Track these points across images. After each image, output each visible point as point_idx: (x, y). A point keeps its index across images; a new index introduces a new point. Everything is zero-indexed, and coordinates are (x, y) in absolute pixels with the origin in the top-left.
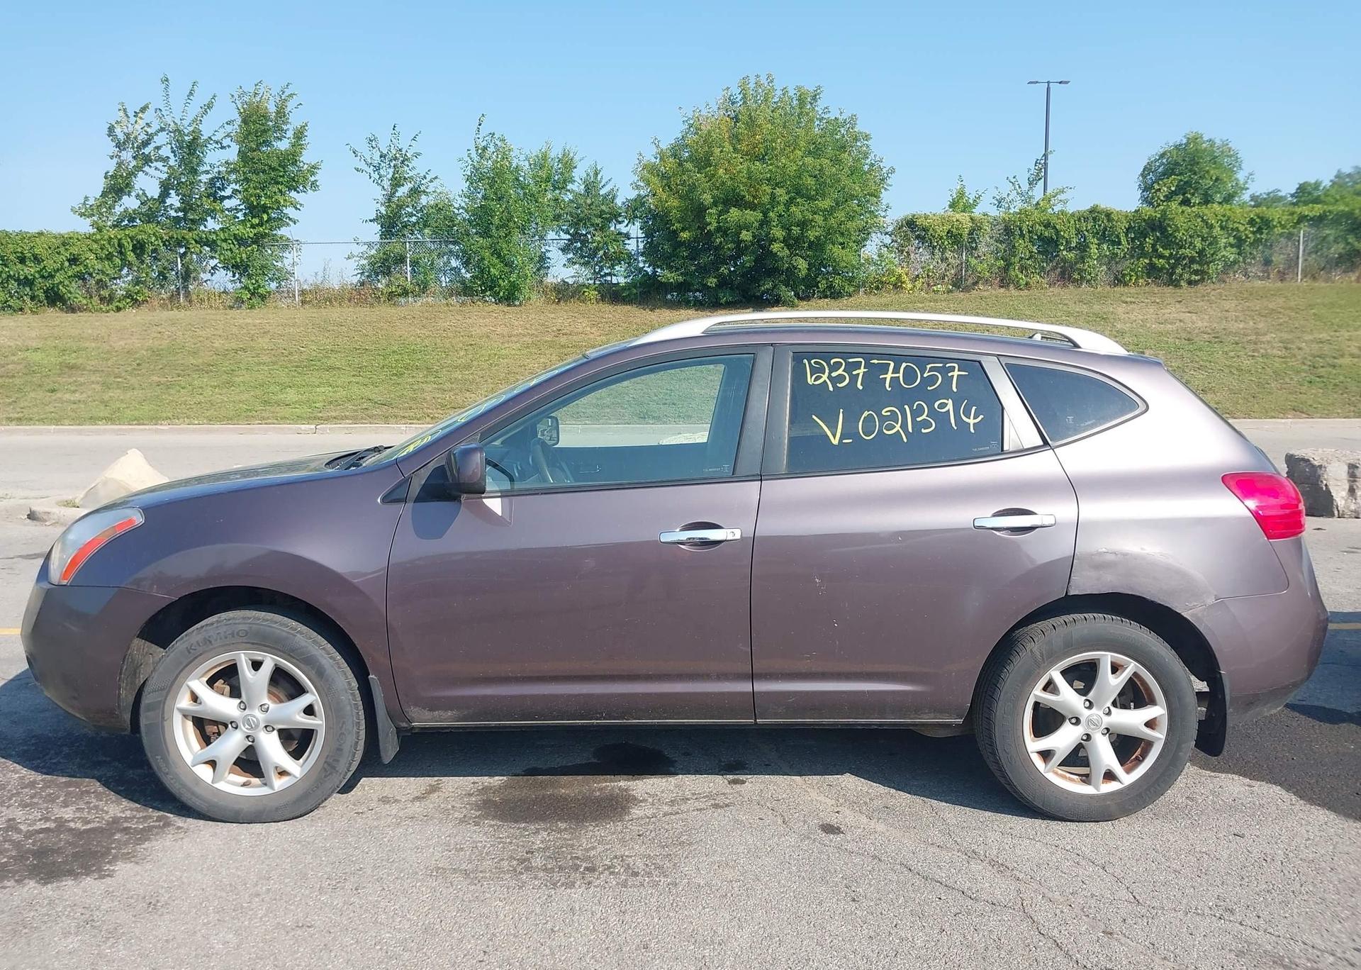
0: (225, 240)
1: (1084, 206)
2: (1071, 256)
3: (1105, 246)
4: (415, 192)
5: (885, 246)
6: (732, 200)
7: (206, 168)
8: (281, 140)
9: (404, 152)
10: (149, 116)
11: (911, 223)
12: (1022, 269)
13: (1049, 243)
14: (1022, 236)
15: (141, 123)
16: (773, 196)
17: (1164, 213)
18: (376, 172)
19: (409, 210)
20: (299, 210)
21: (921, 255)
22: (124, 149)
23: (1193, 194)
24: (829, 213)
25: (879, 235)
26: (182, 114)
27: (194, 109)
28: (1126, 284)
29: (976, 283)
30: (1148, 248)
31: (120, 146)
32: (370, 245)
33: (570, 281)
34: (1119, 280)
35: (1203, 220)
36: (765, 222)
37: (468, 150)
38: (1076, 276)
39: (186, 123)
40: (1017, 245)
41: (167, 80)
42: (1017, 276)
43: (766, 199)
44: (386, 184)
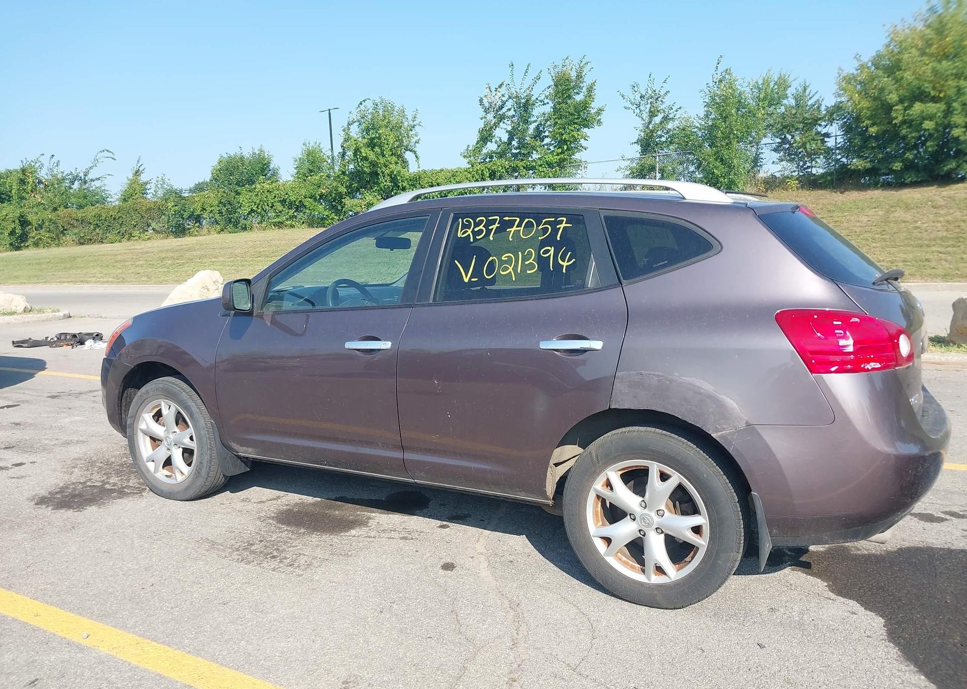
0: (541, 165)
4: (666, 119)
6: (919, 96)
7: (533, 119)
8: (579, 94)
9: (657, 92)
10: (503, 90)
15: (499, 94)
18: (638, 109)
19: (659, 133)
20: (587, 140)
22: (489, 113)
26: (520, 86)
27: (528, 82)
31: (487, 111)
32: (632, 160)
33: (778, 175)
36: (948, 112)
37: (707, 84)
39: (522, 91)
41: (513, 65)
43: (951, 92)
44: (645, 115)
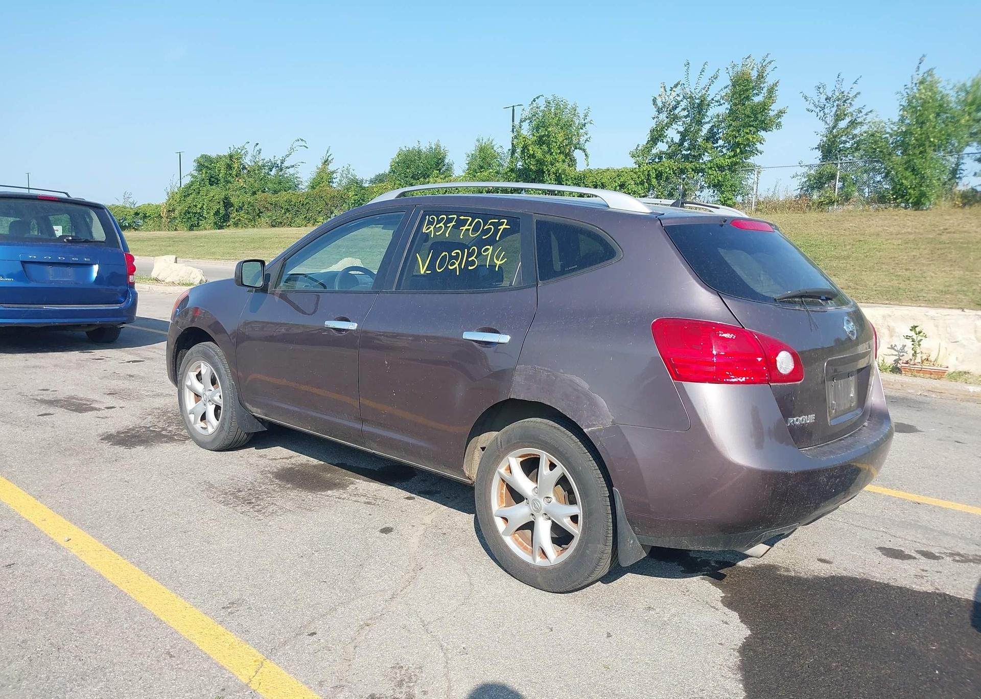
0: (711, 168)
4: (853, 124)
7: (707, 120)
8: (759, 95)
9: (845, 93)
10: (678, 90)
15: (674, 94)
18: (822, 112)
19: (844, 138)
20: (763, 144)
22: (661, 112)
26: (695, 87)
27: (705, 81)
31: (660, 111)
32: (810, 167)
37: (905, 86)
39: (697, 91)
41: (688, 64)
44: (830, 120)
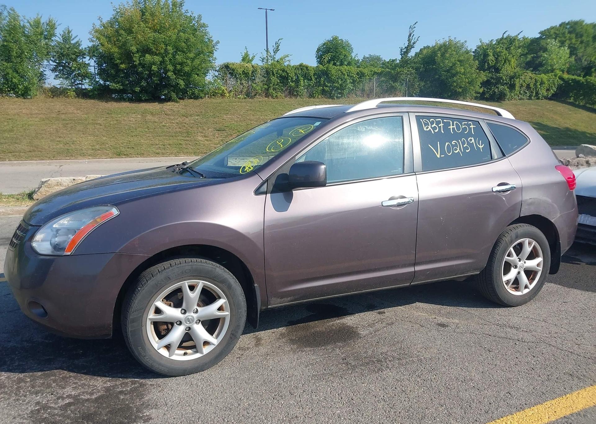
1: (298, 64)
2: (293, 84)
3: (306, 81)
5: (216, 76)
6: (146, 50)
11: (227, 67)
12: (274, 89)
13: (284, 79)
14: (273, 74)
16: (166, 50)
17: (327, 68)
21: (232, 82)
23: (337, 61)
24: (193, 60)
25: (213, 71)
28: (314, 98)
29: (255, 95)
30: (322, 82)
33: (58, 87)
34: (311, 96)
35: (341, 72)
36: (163, 62)
38: (295, 93)
40: (271, 79)
42: (272, 92)
43: (162, 51)
